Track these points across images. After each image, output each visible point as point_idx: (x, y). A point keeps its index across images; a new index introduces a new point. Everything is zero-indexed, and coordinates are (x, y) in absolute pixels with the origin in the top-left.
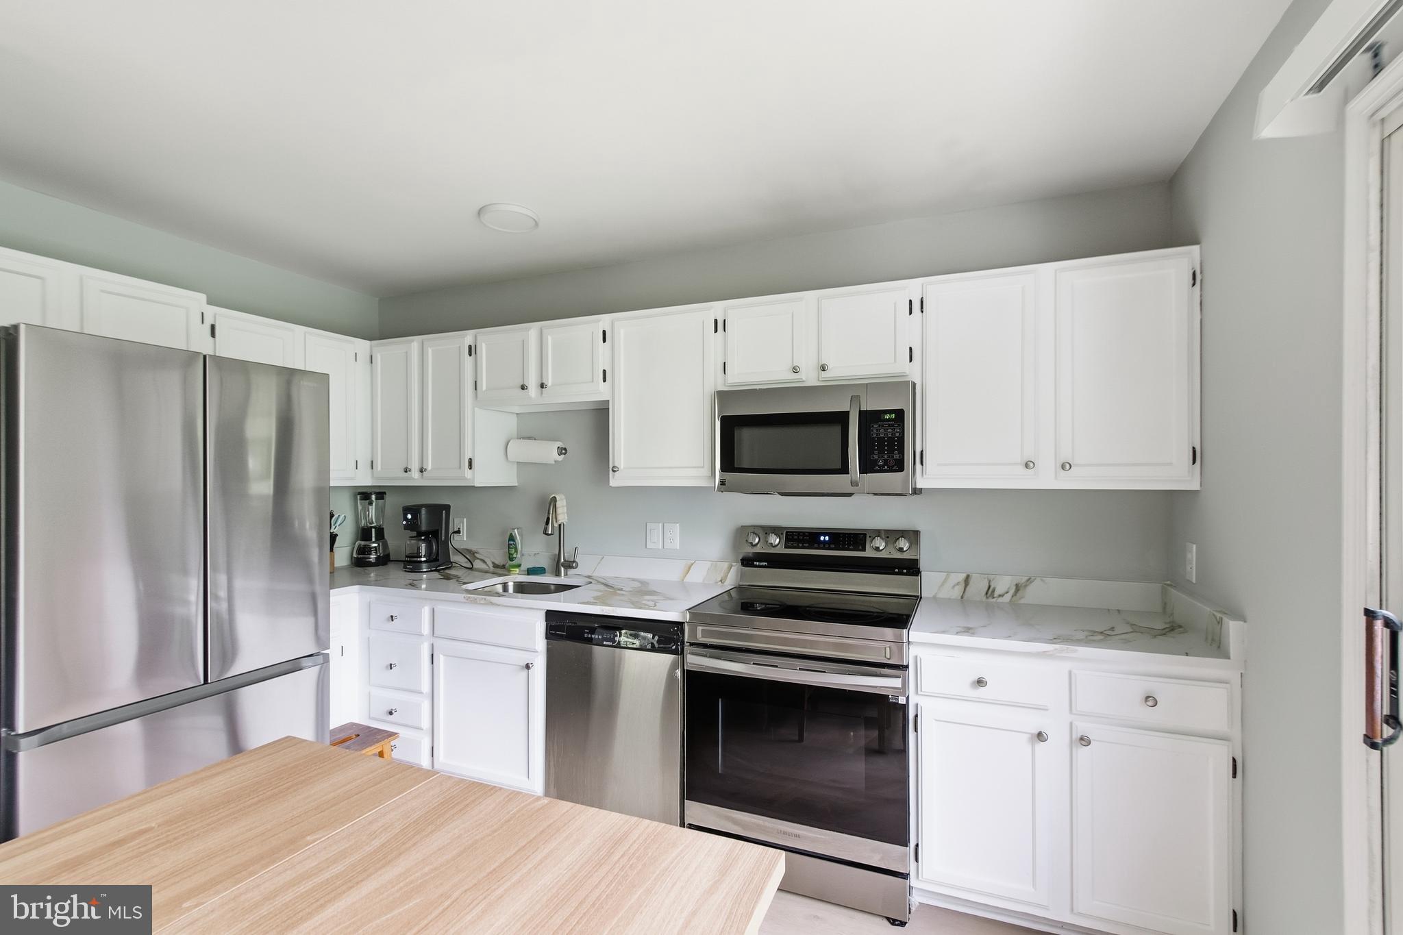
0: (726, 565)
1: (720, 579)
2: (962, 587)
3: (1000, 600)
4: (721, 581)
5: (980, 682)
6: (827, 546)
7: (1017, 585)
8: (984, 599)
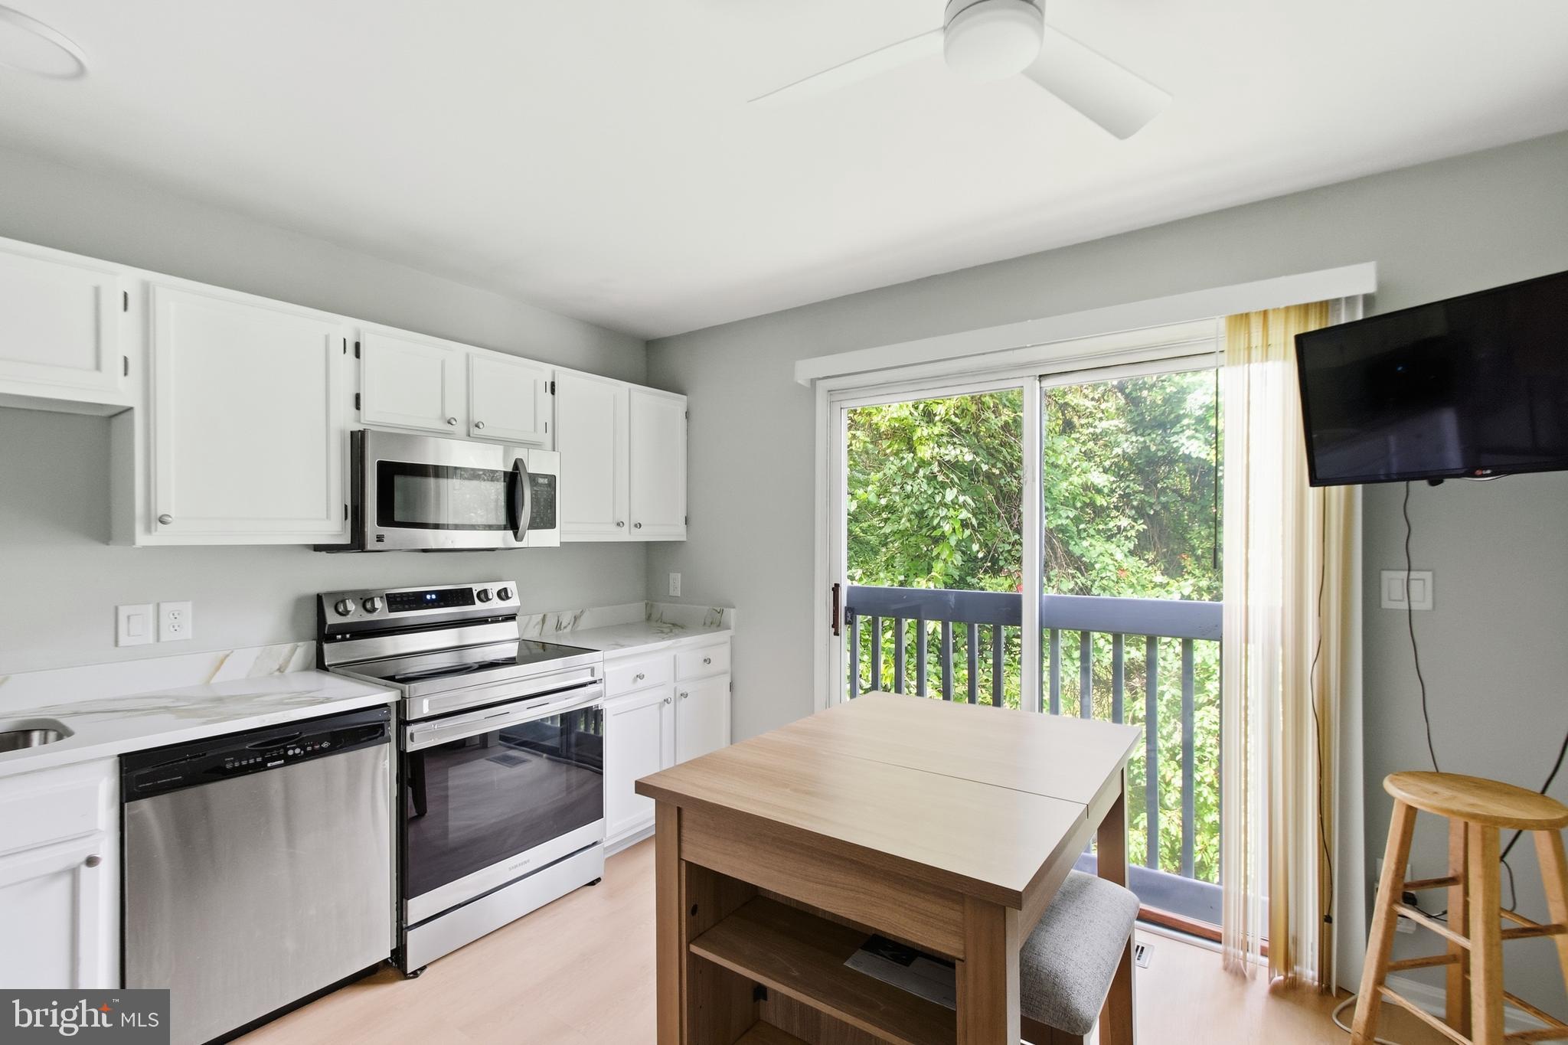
0: (288, 647)
1: (278, 667)
2: (540, 626)
3: (565, 631)
4: (279, 670)
5: (640, 677)
6: (436, 604)
7: (575, 617)
8: (555, 632)
